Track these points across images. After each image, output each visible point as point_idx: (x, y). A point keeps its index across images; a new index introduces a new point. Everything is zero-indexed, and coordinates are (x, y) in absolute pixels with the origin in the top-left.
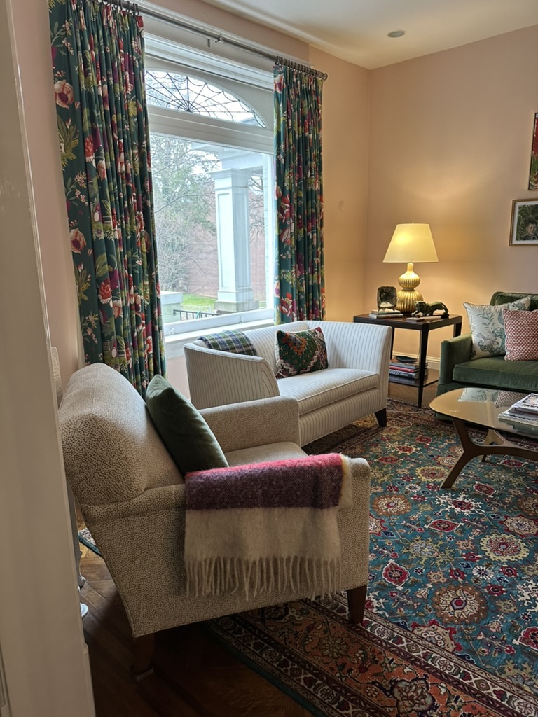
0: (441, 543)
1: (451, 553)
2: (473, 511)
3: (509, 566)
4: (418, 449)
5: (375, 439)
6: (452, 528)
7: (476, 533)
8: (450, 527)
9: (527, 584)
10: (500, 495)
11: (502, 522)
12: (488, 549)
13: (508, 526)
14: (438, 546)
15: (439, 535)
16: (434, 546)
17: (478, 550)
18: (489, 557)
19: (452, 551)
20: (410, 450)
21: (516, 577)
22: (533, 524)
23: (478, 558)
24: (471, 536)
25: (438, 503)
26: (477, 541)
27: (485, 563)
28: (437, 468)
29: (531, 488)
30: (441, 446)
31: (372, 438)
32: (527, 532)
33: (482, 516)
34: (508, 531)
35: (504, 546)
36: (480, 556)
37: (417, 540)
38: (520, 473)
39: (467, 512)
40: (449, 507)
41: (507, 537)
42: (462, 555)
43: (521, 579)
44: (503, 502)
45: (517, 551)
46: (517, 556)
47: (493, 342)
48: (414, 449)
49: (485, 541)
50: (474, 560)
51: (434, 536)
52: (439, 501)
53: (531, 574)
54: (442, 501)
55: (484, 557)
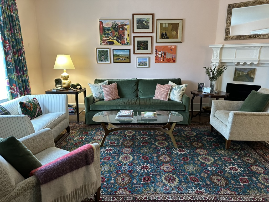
0: (109, 164)
1: (113, 166)
2: (113, 151)
3: (130, 163)
4: (86, 136)
5: (69, 138)
6: (110, 158)
7: (117, 157)
8: (109, 158)
9: (137, 166)
10: (117, 143)
11: (122, 151)
12: (122, 161)
13: (124, 152)
14: (109, 165)
15: (107, 162)
16: (108, 166)
17: (120, 162)
18: (124, 163)
19: (113, 165)
20: (83, 138)
21: (133, 165)
22: (129, 149)
23: (121, 164)
24: (116, 158)
25: (101, 152)
26: (118, 159)
27: (124, 165)
28: (95, 141)
29: (124, 139)
30: (93, 134)
31: (67, 138)
32: (129, 152)
33: (116, 151)
34: (125, 153)
35: (126, 158)
36: (121, 163)
37: (102, 166)
38: (119, 135)
39: (111, 152)
40: (105, 152)
41: (125, 155)
42: (117, 165)
43: (135, 165)
44: (119, 145)
45: (130, 158)
46: (130, 159)
47: (100, 95)
48: (84, 137)
49: (120, 158)
50: (120, 165)
51: (106, 163)
52: (101, 151)
53: (136, 163)
54: (102, 151)
55: (122, 163)
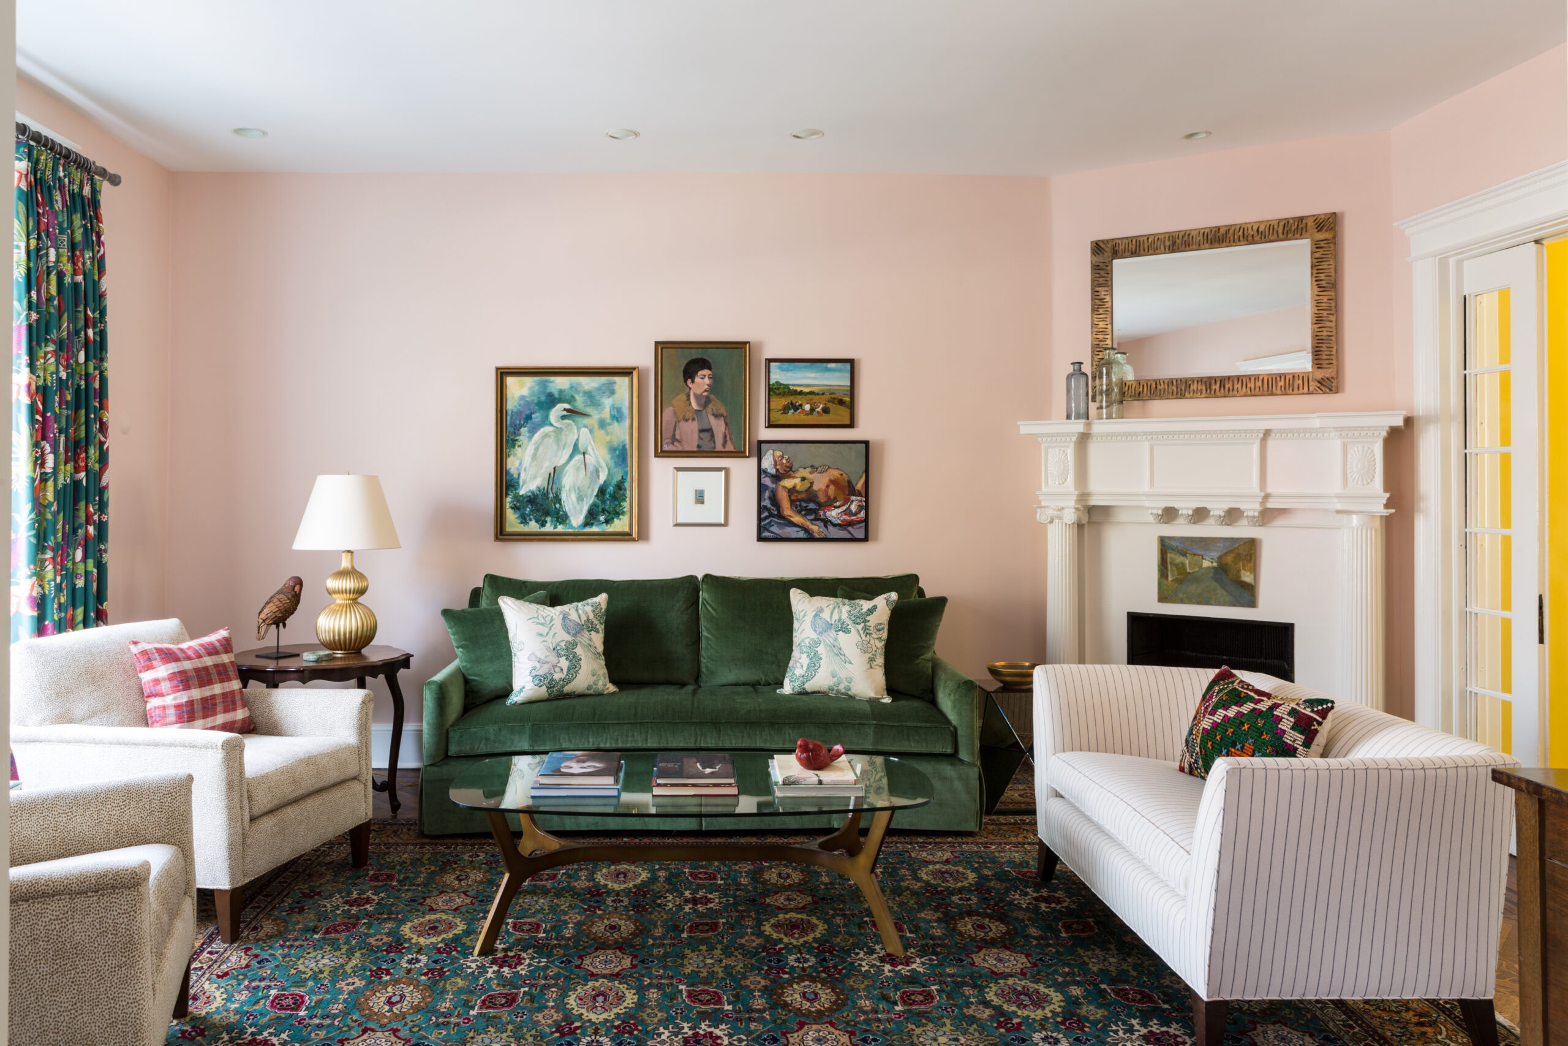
0: (510, 1027)
1: (535, 1037)
2: (530, 965)
3: (624, 1022)
4: (382, 895)
5: (290, 901)
6: (514, 1000)
7: (553, 994)
8: (511, 1000)
9: (659, 1035)
10: (553, 928)
11: (578, 967)
12: (583, 1011)
13: (590, 968)
14: (509, 1033)
15: (500, 1018)
16: (504, 1035)
17: (569, 1018)
18: (590, 1021)
19: (533, 1032)
20: (368, 901)
21: (640, 1031)
22: (618, 953)
23: (577, 1028)
24: (548, 1001)
25: (469, 971)
26: (561, 1006)
27: (590, 1031)
28: (433, 917)
29: (590, 906)
30: (420, 880)
31: (283, 901)
32: (620, 968)
33: (546, 968)
34: (594, 976)
35: (600, 999)
36: (577, 1024)
37: (473, 1038)
38: (563, 889)
39: (522, 970)
40: (491, 971)
41: (597, 984)
42: (552, 1033)
43: (647, 1032)
44: (563, 938)
45: (621, 998)
46: (625, 1004)
48: (375, 897)
49: (572, 1001)
50: (572, 1032)
51: (491, 1021)
52: (470, 967)
53: (656, 1020)
54: (474, 965)
55: (583, 1024)
